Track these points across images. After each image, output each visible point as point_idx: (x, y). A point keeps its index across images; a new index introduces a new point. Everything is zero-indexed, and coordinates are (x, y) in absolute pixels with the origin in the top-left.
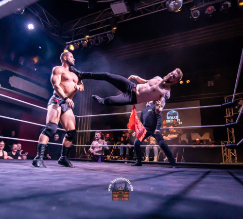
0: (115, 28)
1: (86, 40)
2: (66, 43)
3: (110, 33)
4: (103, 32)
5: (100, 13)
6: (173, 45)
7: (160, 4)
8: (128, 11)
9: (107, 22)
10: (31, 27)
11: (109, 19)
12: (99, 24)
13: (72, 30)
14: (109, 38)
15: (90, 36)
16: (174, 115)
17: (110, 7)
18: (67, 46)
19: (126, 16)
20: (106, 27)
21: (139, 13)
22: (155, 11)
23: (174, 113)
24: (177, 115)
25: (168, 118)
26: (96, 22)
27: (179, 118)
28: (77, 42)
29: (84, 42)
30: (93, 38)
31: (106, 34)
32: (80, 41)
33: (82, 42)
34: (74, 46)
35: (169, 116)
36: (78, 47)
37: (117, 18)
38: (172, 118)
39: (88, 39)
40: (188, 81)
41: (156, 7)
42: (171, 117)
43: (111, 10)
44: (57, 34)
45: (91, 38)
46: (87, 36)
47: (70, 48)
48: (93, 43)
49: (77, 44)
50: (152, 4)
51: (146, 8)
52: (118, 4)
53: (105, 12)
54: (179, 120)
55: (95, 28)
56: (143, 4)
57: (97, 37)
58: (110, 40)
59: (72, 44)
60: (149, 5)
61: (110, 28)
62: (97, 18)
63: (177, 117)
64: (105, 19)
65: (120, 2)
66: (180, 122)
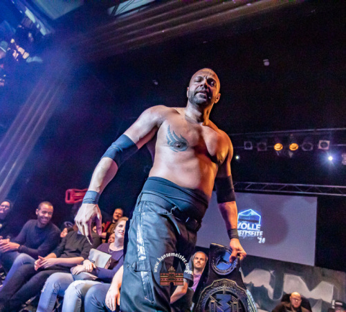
23: (254, 216)
24: (257, 222)
27: (261, 229)
35: (241, 220)
38: (248, 226)
40: (294, 146)
42: (244, 223)
54: (261, 233)
63: (258, 226)
66: (260, 239)
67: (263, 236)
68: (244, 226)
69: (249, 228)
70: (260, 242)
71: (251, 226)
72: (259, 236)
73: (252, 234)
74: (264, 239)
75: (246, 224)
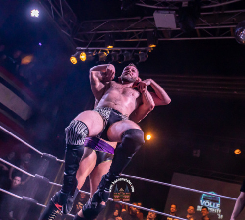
0: (153, 46)
1: (106, 52)
2: (78, 48)
3: (145, 51)
4: (135, 47)
5: (138, 20)
6: (235, 92)
7: (229, 29)
8: (178, 27)
9: (144, 35)
10: (35, 13)
11: (147, 32)
12: (132, 34)
13: (91, 32)
14: (140, 57)
15: (114, 47)
16: (214, 201)
17: (153, 15)
18: (77, 53)
19: (174, 33)
20: (141, 41)
21: (194, 33)
22: (219, 36)
24: (217, 202)
25: (203, 202)
26: (128, 31)
27: (220, 208)
28: (92, 51)
29: (102, 54)
30: (118, 52)
31: (137, 51)
32: (98, 51)
33: (100, 53)
34: (87, 55)
35: (205, 199)
36: (92, 58)
37: (160, 32)
38: (210, 204)
39: (110, 51)
41: (222, 32)
42: (207, 202)
43: (153, 20)
44: (68, 32)
45: (115, 51)
46: (110, 47)
47: (81, 57)
48: (115, 58)
49: (92, 54)
50: (216, 25)
51: (205, 29)
52: (165, 15)
53: (146, 20)
54: (220, 211)
55: (126, 38)
56: (203, 23)
57: (123, 51)
58: (140, 61)
59: (86, 51)
60: (212, 26)
61: (146, 44)
62: (132, 25)
63: (218, 205)
64: (142, 30)
65: (169, 13)
66: (219, 215)
67: (222, 213)
68: (207, 204)
69: (211, 206)
70: (219, 217)
71: (212, 204)
72: (218, 213)
73: (213, 210)
74: (222, 216)
75: (208, 203)
